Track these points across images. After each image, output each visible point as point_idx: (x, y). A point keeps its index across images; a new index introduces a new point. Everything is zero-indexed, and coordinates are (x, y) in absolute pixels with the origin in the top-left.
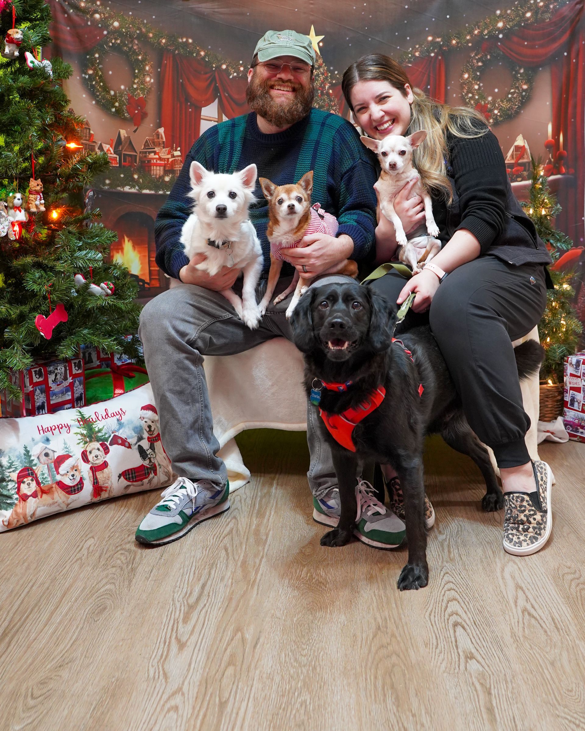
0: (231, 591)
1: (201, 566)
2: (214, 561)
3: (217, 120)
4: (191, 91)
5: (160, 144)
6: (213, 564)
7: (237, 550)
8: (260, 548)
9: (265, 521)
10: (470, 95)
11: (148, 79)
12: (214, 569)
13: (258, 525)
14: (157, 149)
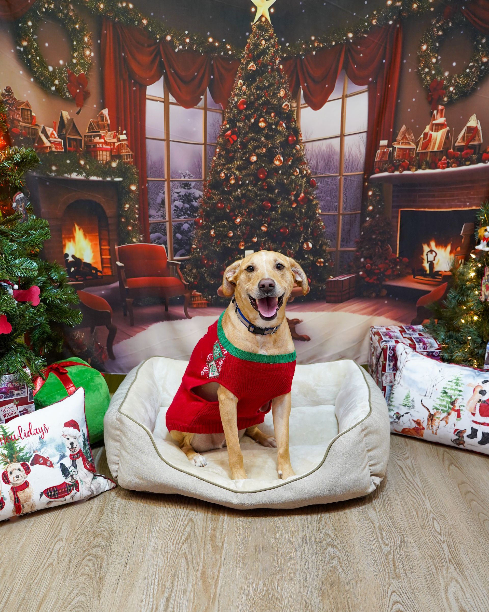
0: (194, 607)
1: (164, 577)
2: (176, 572)
3: (163, 100)
4: (134, 66)
5: (104, 127)
6: (174, 576)
7: (196, 558)
8: (218, 557)
9: (220, 524)
10: (427, 70)
11: (88, 53)
12: (177, 580)
13: (214, 530)
14: (102, 133)
